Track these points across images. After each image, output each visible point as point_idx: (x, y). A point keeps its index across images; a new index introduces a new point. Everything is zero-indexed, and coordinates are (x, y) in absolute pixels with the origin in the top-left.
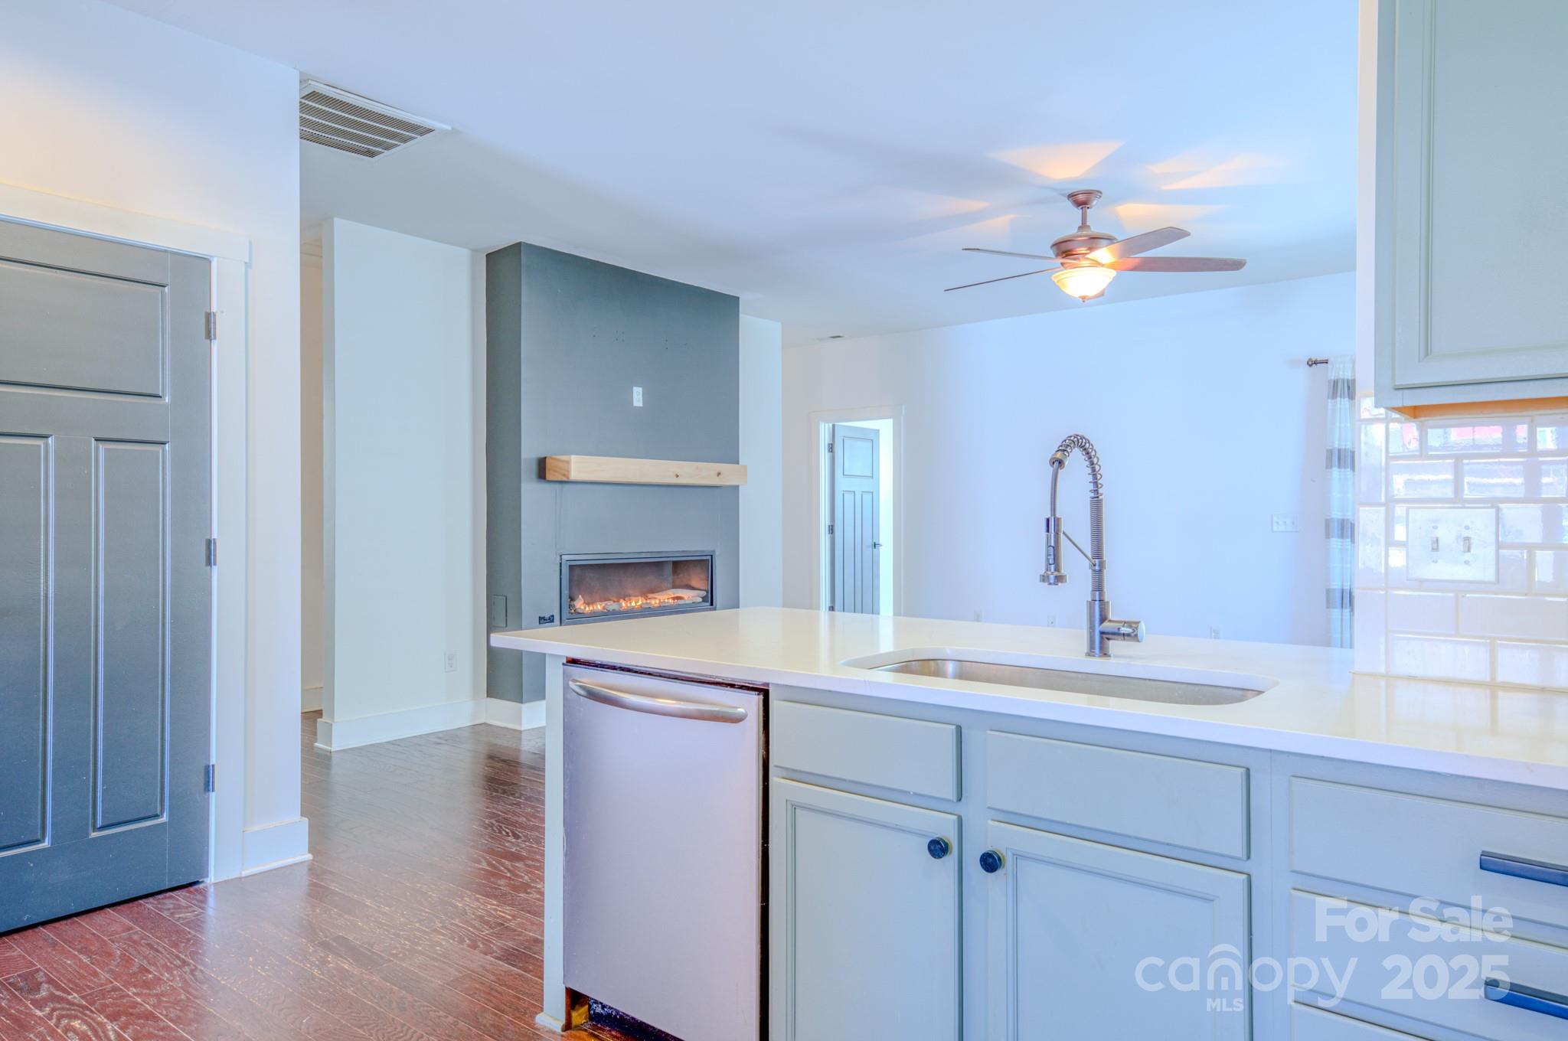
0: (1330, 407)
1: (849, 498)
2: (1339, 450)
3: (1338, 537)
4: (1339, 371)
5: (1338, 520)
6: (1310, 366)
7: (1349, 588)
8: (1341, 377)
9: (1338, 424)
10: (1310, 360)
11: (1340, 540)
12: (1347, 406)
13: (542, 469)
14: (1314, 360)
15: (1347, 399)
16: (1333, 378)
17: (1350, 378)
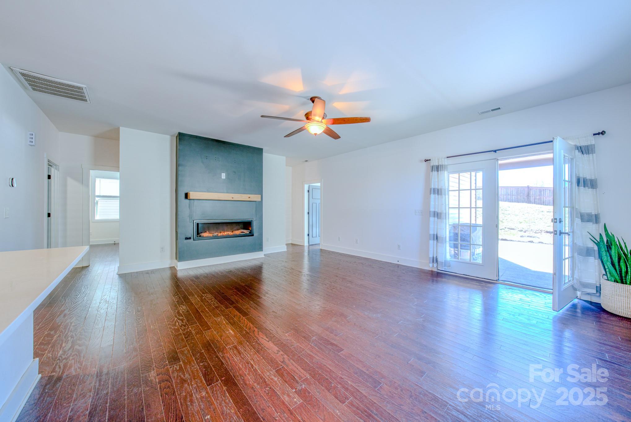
0: (431, 175)
1: (314, 205)
2: (434, 189)
3: (433, 217)
4: (434, 163)
5: (433, 211)
6: (426, 161)
7: (436, 234)
8: (434, 164)
9: (433, 180)
10: (425, 160)
11: (433, 218)
12: (436, 174)
13: (186, 196)
14: (427, 159)
15: (436, 172)
16: (432, 165)
17: (437, 165)
